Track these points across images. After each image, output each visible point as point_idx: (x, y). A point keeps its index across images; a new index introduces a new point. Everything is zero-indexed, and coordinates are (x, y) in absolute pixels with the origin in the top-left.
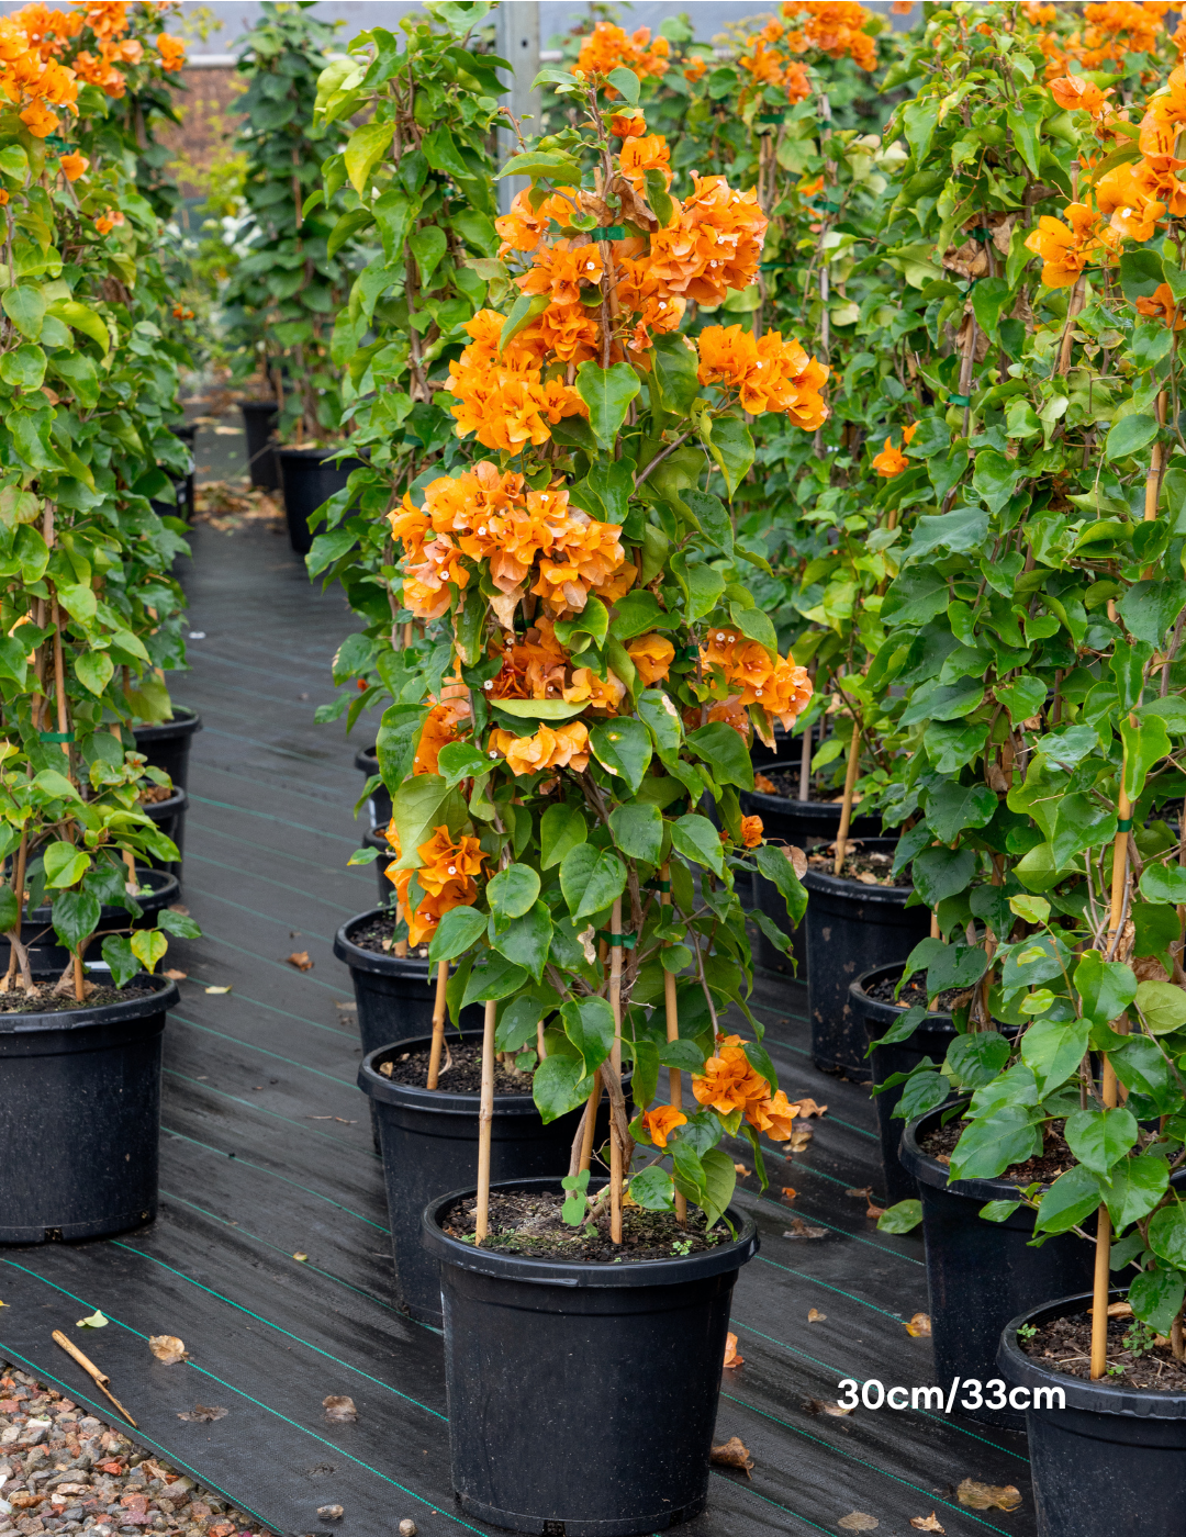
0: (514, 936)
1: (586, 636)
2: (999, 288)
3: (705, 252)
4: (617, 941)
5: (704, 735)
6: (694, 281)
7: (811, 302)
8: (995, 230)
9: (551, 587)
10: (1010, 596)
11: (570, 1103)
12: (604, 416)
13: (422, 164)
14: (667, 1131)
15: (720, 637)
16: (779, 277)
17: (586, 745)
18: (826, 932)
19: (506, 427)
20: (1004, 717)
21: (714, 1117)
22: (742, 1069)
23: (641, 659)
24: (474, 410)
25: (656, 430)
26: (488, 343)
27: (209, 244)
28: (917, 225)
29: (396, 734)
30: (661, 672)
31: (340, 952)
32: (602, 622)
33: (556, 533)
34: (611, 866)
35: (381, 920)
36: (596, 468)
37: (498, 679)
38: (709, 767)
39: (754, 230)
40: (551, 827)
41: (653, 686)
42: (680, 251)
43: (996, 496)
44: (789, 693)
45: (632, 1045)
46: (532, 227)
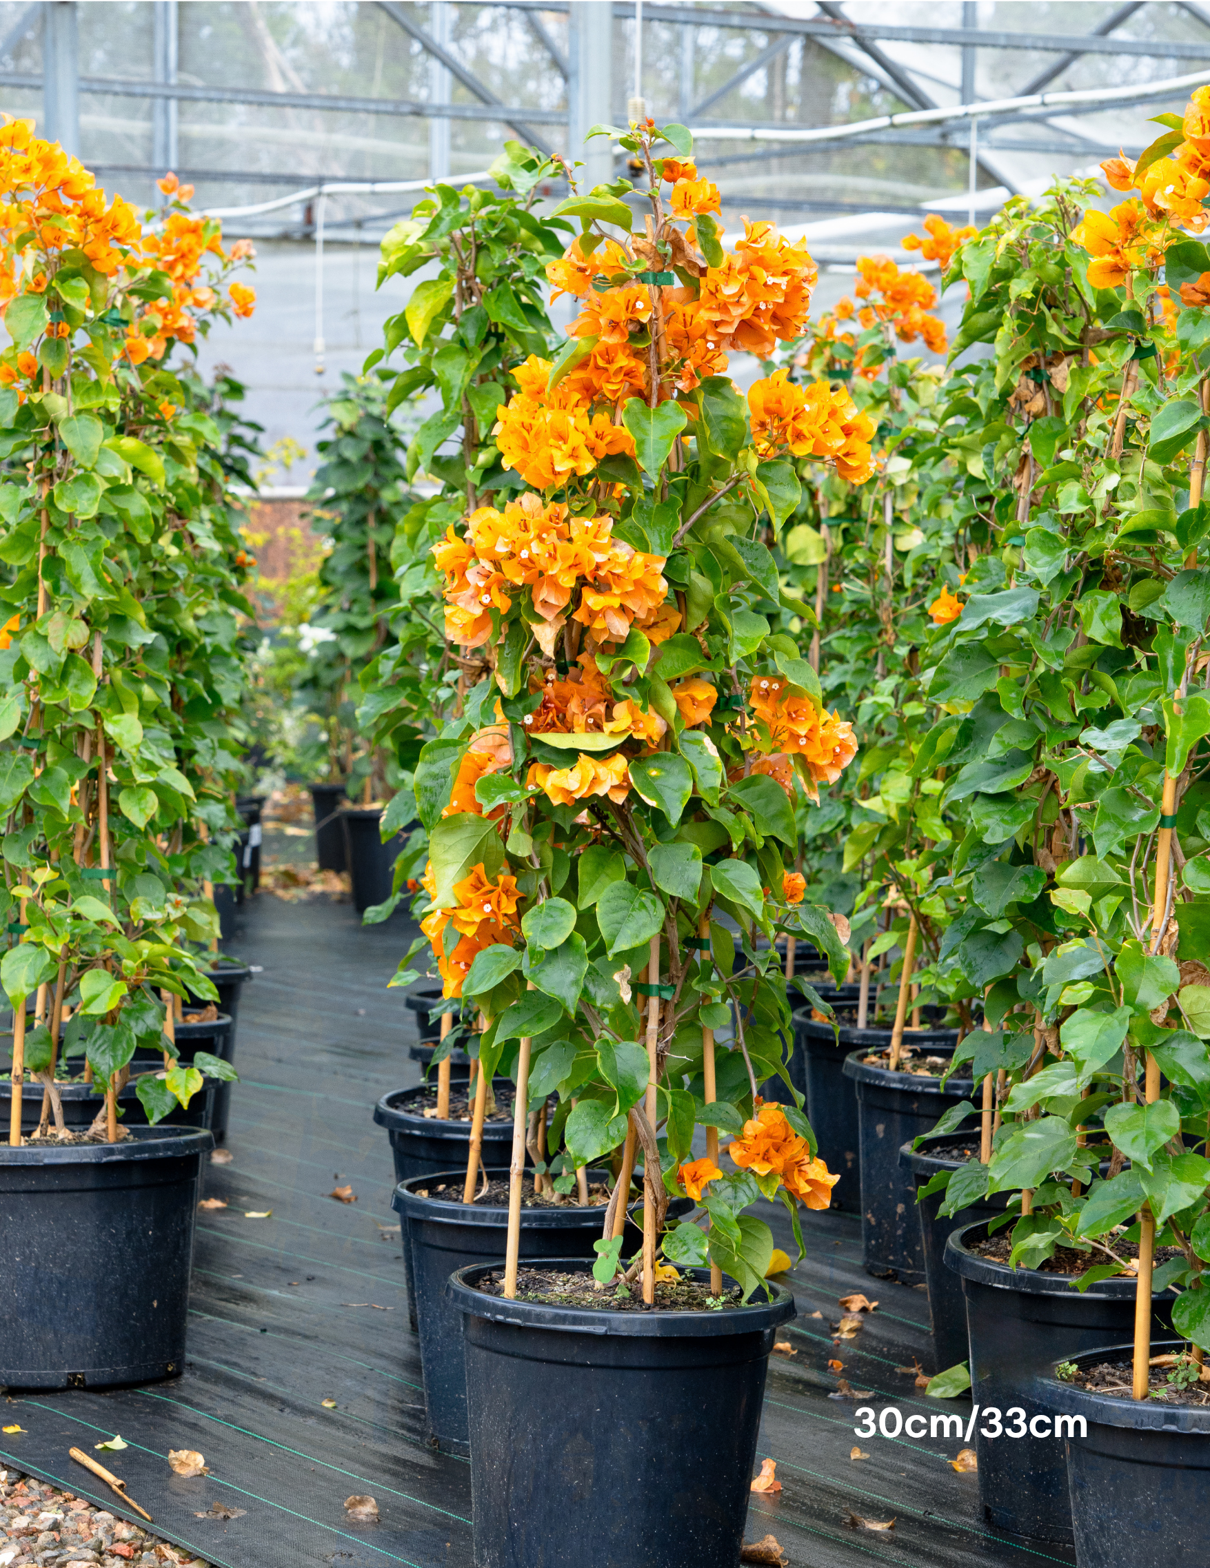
0: (548, 969)
1: (629, 663)
2: (1057, 428)
3: (753, 295)
4: (654, 991)
5: (746, 787)
6: (744, 324)
7: (874, 527)
8: (1053, 370)
9: (592, 614)
10: (1060, 669)
11: (603, 1146)
12: (650, 449)
13: (483, 319)
14: (702, 1184)
15: (764, 684)
16: (845, 531)
17: (625, 776)
18: (880, 1128)
19: (551, 457)
20: (1053, 796)
21: (752, 1178)
22: (781, 1133)
23: (683, 699)
24: (520, 443)
25: (702, 479)
26: (535, 387)
27: (285, 652)
28: (979, 414)
29: (435, 769)
30: (704, 715)
31: (380, 1118)
32: (644, 651)
33: (599, 558)
34: (649, 904)
35: (424, 1095)
36: (641, 508)
37: (538, 714)
38: (751, 815)
39: (802, 275)
40: (589, 868)
41: (696, 727)
42: (729, 290)
43: (1046, 569)
44: (833, 744)
45: (668, 1093)
46: (583, 270)
